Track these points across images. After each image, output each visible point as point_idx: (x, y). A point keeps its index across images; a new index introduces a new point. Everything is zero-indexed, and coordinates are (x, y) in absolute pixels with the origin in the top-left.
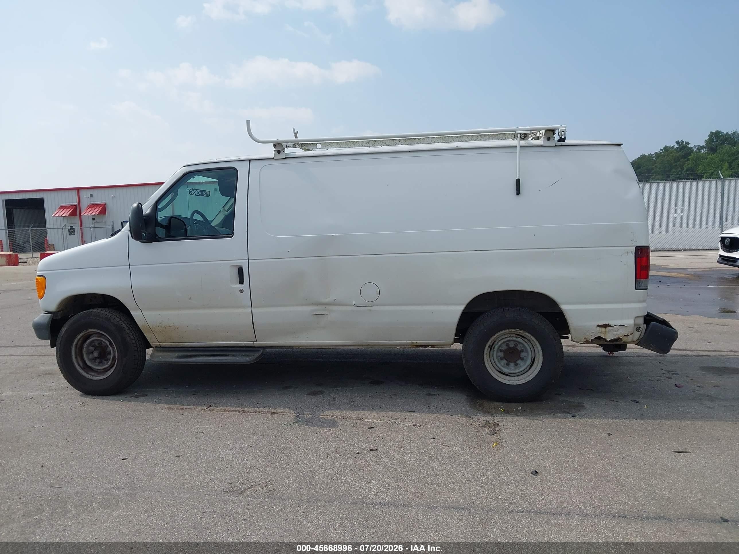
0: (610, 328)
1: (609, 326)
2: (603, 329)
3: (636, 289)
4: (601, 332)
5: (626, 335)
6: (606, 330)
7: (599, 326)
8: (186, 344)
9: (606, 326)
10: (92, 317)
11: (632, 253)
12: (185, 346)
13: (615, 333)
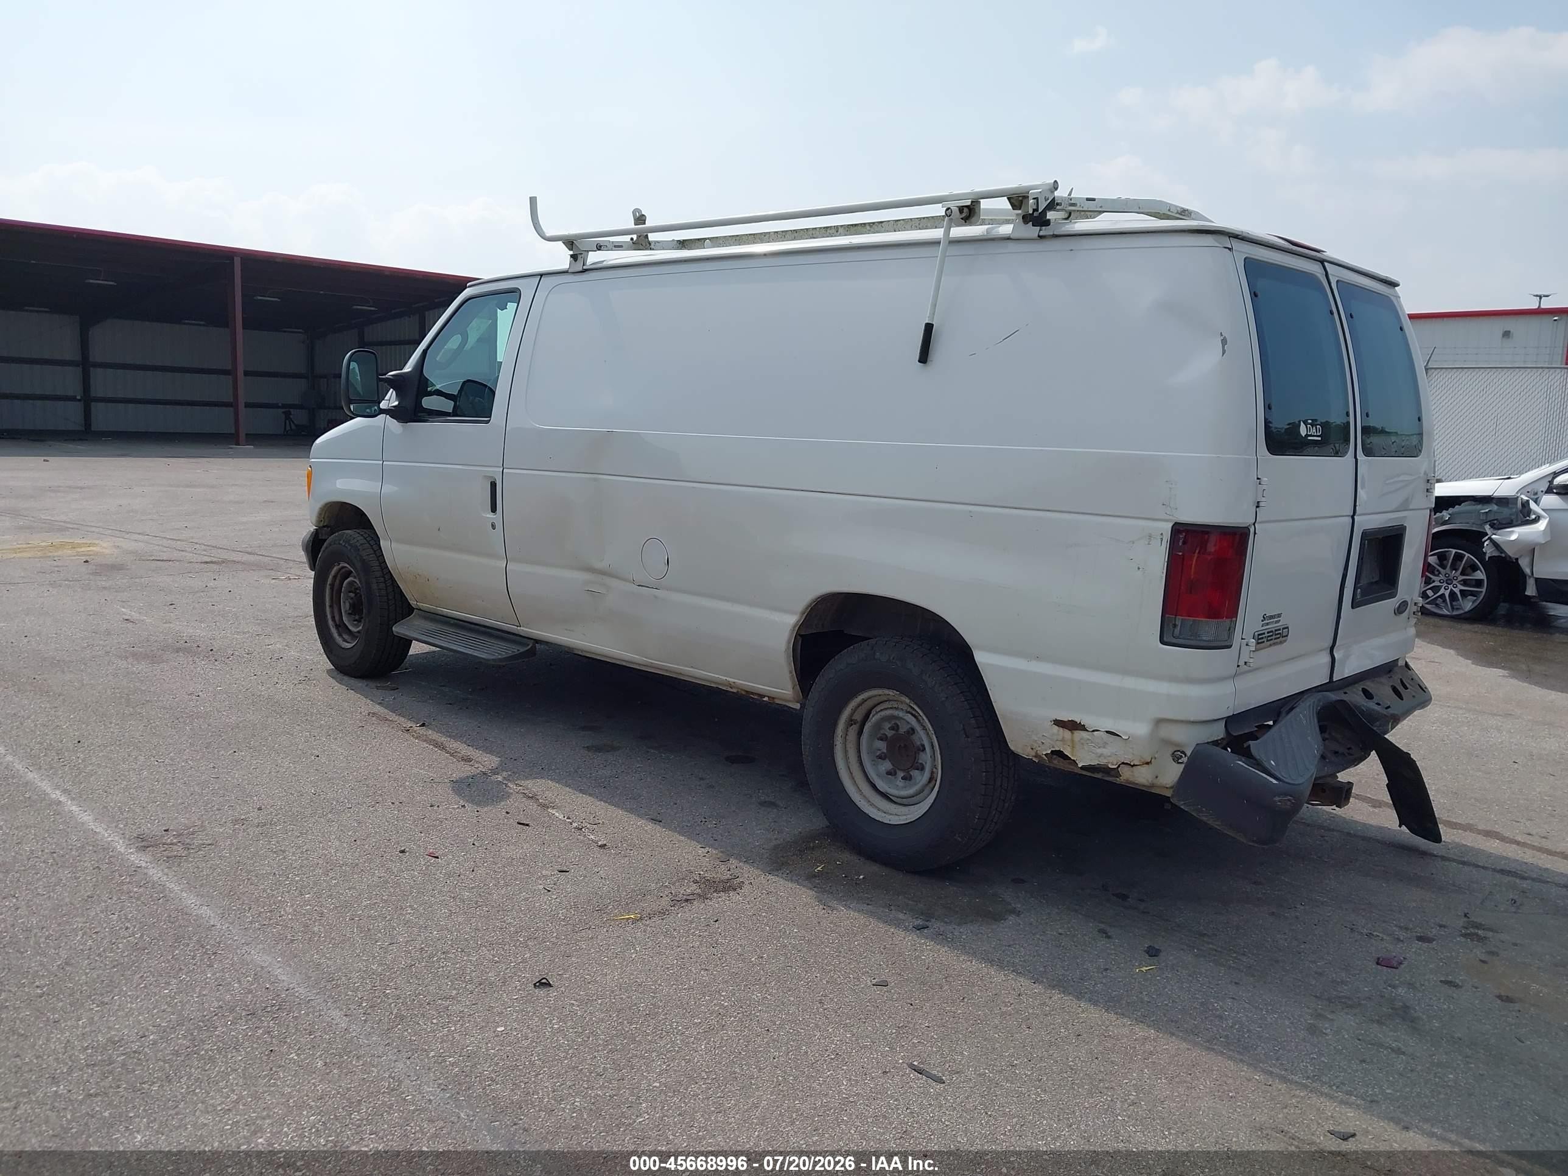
0: (1083, 734)
1: (1082, 728)
2: (1067, 734)
3: (1162, 642)
4: (1063, 740)
5: (1127, 764)
6: (1072, 736)
7: (1058, 723)
9: (1073, 726)
10: (347, 543)
11: (1162, 539)
13: (1099, 751)
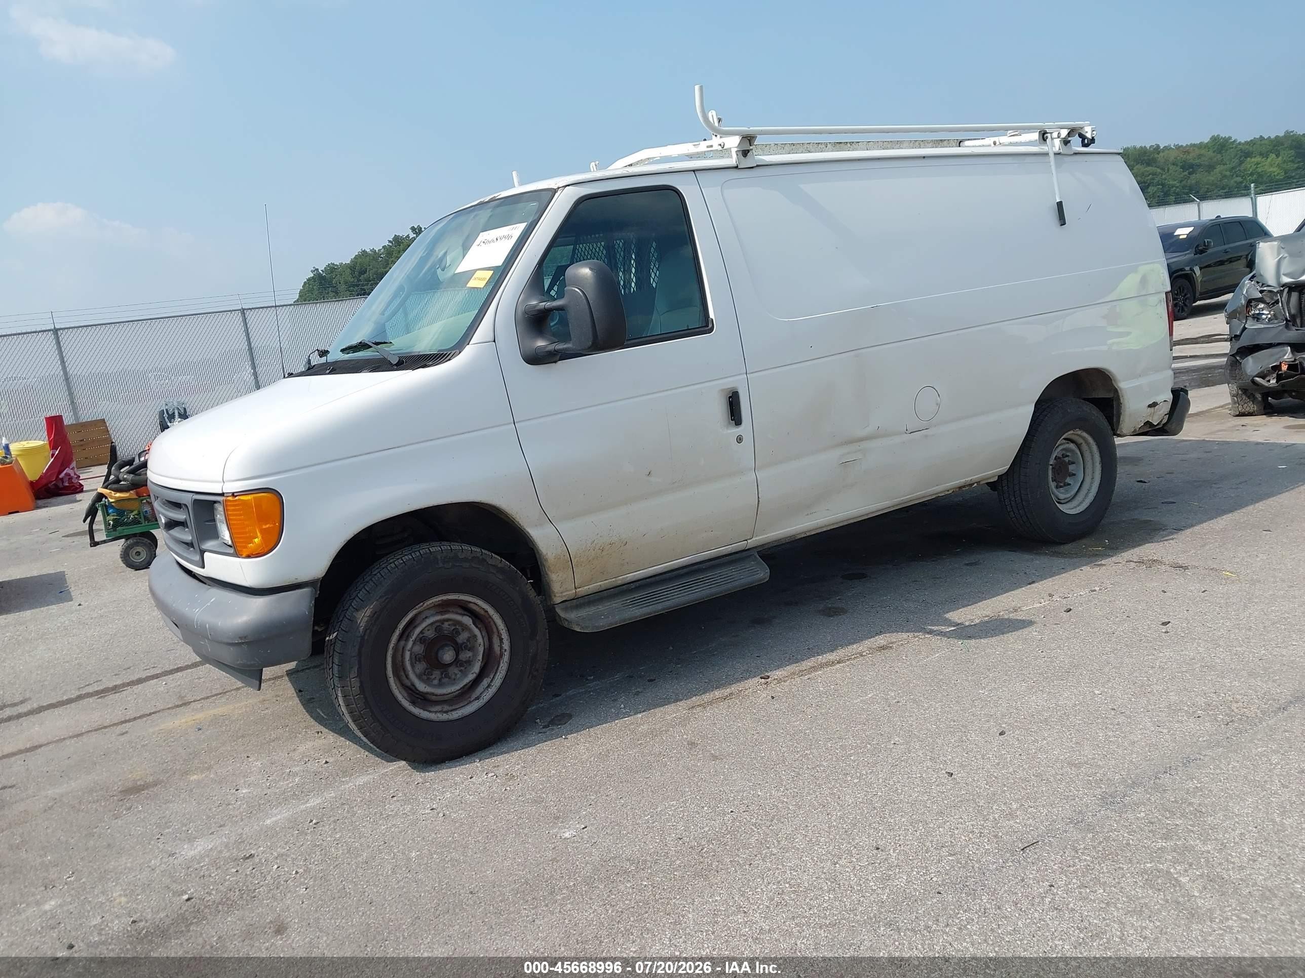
0: (1157, 407)
1: (1157, 404)
2: (1152, 410)
4: (1150, 415)
5: (1166, 414)
7: (1150, 406)
8: (631, 576)
9: (1154, 405)
10: (441, 565)
12: (628, 580)
13: (1160, 413)
